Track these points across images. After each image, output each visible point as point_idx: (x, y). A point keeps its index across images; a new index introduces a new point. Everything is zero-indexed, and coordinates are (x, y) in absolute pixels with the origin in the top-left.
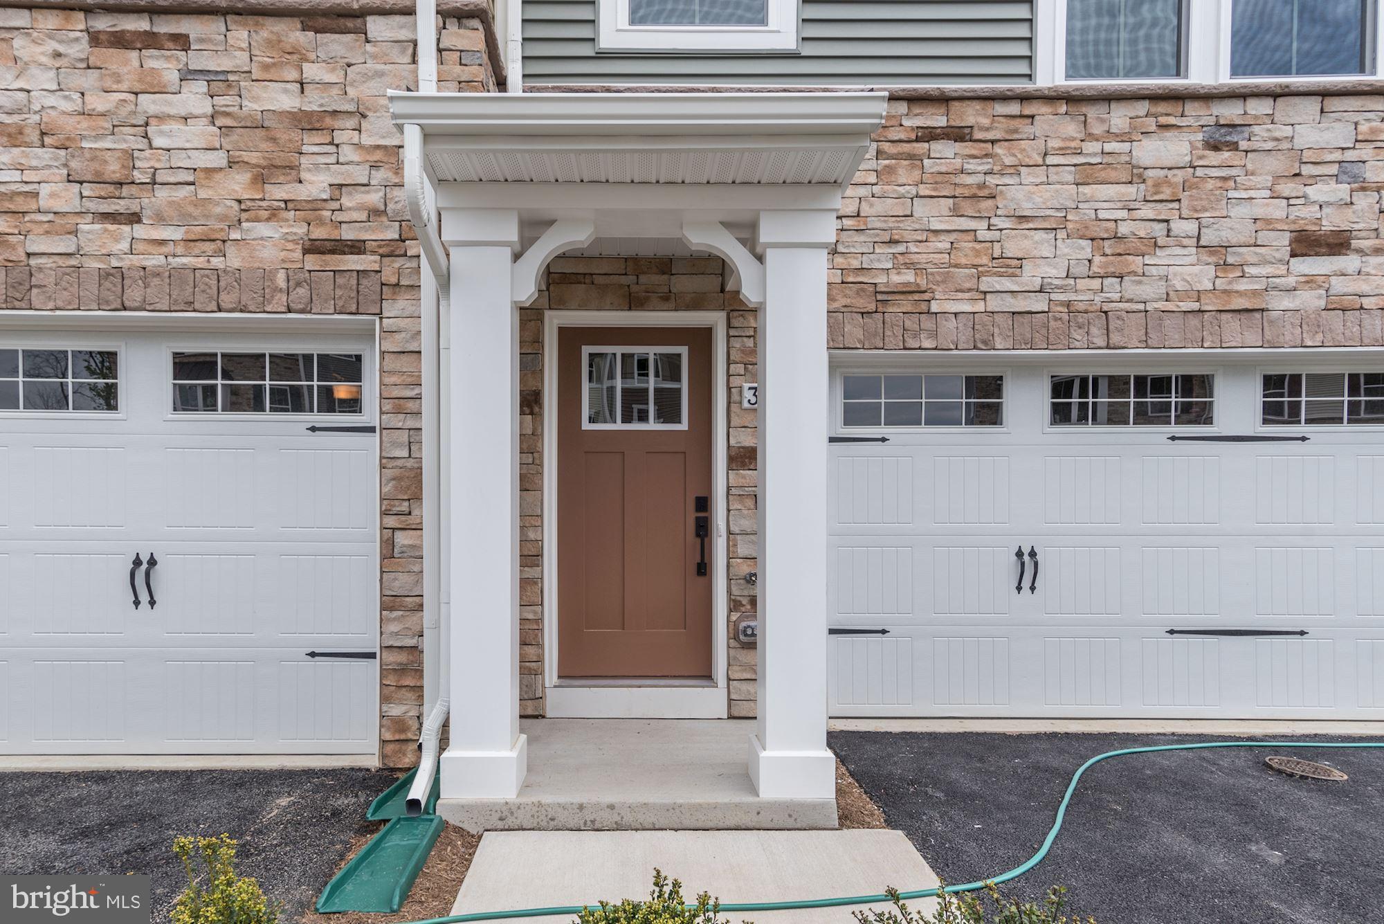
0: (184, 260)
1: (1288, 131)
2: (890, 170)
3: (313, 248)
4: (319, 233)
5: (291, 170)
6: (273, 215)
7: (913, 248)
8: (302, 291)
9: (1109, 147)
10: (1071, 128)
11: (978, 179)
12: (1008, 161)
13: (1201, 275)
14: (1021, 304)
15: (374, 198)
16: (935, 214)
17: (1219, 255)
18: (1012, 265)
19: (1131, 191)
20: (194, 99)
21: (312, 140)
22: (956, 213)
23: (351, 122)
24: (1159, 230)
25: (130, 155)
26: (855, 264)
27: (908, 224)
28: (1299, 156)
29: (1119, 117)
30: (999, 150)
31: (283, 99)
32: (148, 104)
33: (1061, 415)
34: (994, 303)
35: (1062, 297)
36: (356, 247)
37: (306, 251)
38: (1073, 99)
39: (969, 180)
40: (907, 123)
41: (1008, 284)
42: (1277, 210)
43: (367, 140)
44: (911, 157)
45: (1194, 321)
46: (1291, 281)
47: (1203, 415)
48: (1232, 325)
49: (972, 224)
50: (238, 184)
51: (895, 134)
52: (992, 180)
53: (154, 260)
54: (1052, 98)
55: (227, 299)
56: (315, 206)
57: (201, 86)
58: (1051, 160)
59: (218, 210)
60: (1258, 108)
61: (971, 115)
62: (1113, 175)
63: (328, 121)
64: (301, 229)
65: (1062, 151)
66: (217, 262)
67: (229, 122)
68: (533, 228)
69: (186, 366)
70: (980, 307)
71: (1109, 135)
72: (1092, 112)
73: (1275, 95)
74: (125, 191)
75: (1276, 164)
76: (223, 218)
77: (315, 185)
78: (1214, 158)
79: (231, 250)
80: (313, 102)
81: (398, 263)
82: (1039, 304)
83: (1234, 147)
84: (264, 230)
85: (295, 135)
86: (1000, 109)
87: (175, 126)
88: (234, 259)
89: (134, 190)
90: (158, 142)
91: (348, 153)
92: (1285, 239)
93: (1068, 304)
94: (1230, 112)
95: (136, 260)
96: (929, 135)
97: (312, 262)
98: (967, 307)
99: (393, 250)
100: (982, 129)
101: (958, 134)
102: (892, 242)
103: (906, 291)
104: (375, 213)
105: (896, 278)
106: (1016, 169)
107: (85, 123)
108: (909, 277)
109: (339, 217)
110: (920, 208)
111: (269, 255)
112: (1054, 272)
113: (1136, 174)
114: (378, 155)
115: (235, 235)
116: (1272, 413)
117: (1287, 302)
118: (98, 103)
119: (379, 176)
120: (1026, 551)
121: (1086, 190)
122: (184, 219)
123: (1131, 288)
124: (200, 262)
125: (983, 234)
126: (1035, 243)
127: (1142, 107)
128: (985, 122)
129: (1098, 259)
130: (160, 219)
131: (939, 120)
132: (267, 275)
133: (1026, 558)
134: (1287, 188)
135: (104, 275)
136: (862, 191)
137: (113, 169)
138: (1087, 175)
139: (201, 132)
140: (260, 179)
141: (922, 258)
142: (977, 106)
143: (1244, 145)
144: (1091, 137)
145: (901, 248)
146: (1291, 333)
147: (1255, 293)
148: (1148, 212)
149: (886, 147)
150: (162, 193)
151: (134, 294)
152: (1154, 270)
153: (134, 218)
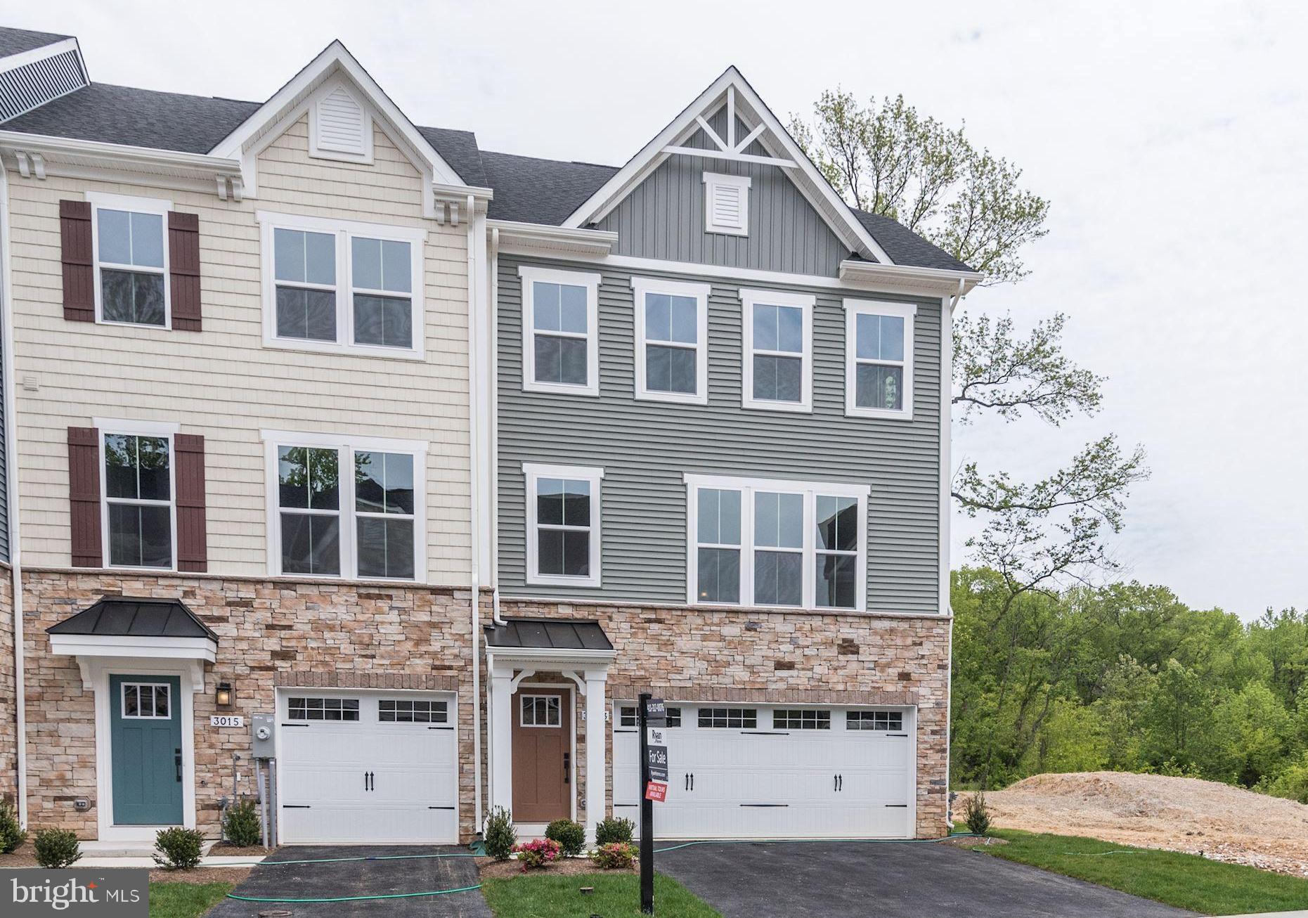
0: (391, 671)
1: (773, 626)
2: (635, 633)
3: (435, 668)
4: (437, 663)
5: (427, 641)
6: (421, 656)
7: (644, 662)
8: (432, 683)
9: (712, 628)
10: (699, 621)
11: (668, 638)
12: (677, 632)
13: (744, 675)
14: (682, 684)
15: (456, 651)
16: (651, 650)
17: (751, 668)
18: (679, 670)
19: (721, 644)
20: (394, 616)
21: (435, 633)
22: (659, 649)
23: (448, 626)
24: (730, 659)
25: (371, 636)
26: (623, 667)
27: (642, 653)
28: (777, 634)
29: (716, 618)
30: (674, 628)
31: (424, 617)
32: (378, 618)
33: (702, 724)
34: (673, 683)
35: (698, 682)
36: (450, 668)
37: (432, 669)
38: (700, 611)
39: (664, 638)
40: (641, 616)
41: (678, 677)
42: (770, 653)
43: (454, 632)
44: (643, 629)
45: (743, 692)
46: (775, 679)
47: (752, 724)
48: (756, 693)
49: (665, 654)
50: (409, 646)
51: (637, 620)
52: (672, 638)
53: (380, 671)
54: (692, 610)
55: (405, 684)
56: (436, 653)
57: (396, 612)
58: (692, 632)
59: (402, 654)
60: (764, 617)
61: (664, 615)
62: (714, 639)
63: (440, 625)
64: (430, 661)
65: (697, 629)
66: (402, 672)
67: (406, 625)
68: (516, 673)
69: (383, 705)
70: (668, 685)
71: (712, 624)
72: (707, 615)
73: (769, 613)
74: (370, 647)
75: (769, 637)
76: (404, 657)
77: (436, 646)
78: (749, 634)
79: (406, 668)
80: (435, 619)
81: (464, 673)
82: (689, 684)
83: (755, 630)
84: (418, 661)
85: (429, 629)
86: (674, 613)
87: (389, 626)
88: (407, 671)
89: (373, 647)
90: (381, 631)
91: (447, 636)
92: (772, 664)
93: (699, 684)
94: (753, 618)
95: (374, 671)
96: (649, 621)
97: (434, 673)
98: (663, 685)
99: (462, 669)
100: (668, 620)
101: (659, 621)
102: (636, 660)
103: (642, 678)
104: (456, 656)
105: (638, 673)
106: (680, 635)
107: (356, 624)
108: (642, 673)
109: (444, 657)
110: (646, 648)
111: (419, 670)
112: (694, 673)
113: (722, 638)
114: (457, 637)
115: (408, 663)
116: (778, 725)
117: (774, 686)
118: (360, 617)
119: (457, 644)
120: (689, 775)
121: (704, 643)
122: (391, 657)
123: (721, 679)
124: (396, 672)
125: (669, 658)
126: (689, 662)
127: (724, 615)
128: (669, 617)
129: (710, 668)
130: (382, 657)
131: (653, 616)
132: (419, 677)
133: (689, 777)
134: (773, 646)
135: (363, 675)
136: (625, 641)
137: (366, 640)
138: (705, 638)
139: (396, 628)
140: (418, 643)
141: (647, 666)
142: (666, 611)
143: (758, 630)
144: (706, 624)
145: (640, 662)
146: (776, 697)
147: (763, 683)
148: (726, 652)
149: (634, 624)
150: (382, 648)
151: (373, 682)
152: (729, 673)
153: (373, 657)
